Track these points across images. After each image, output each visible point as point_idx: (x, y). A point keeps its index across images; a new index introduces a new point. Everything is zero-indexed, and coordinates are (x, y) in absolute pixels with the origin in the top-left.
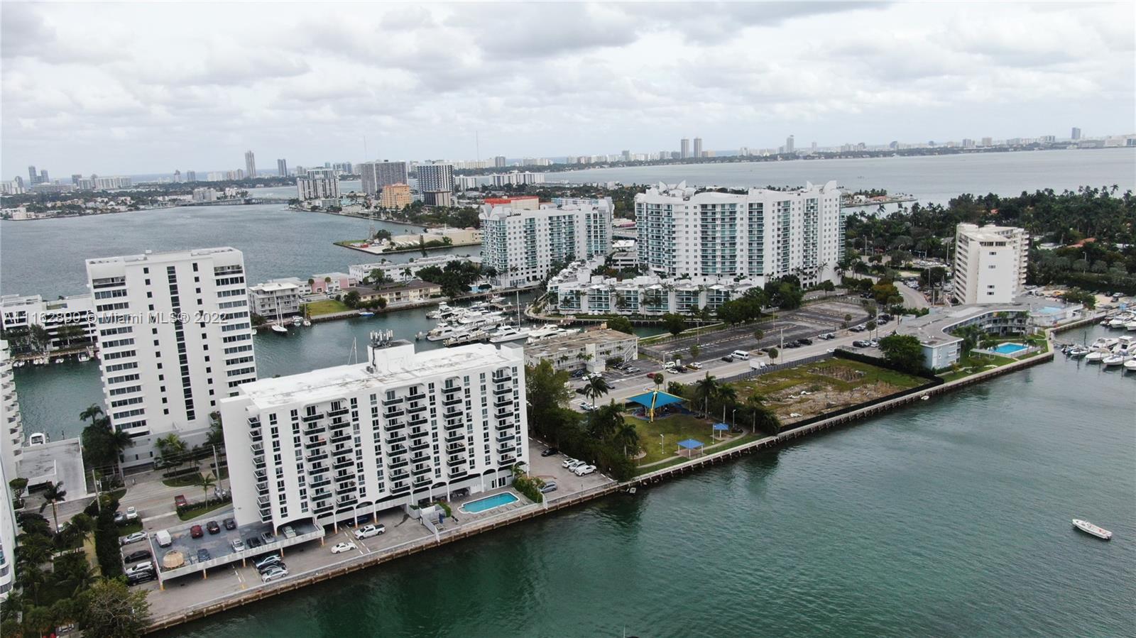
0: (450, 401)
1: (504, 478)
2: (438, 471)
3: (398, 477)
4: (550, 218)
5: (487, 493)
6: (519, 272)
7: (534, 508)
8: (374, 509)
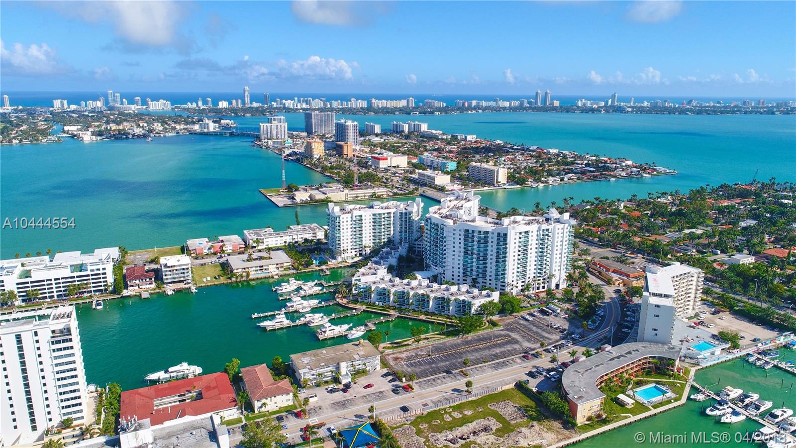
4: (374, 215)
6: (349, 251)
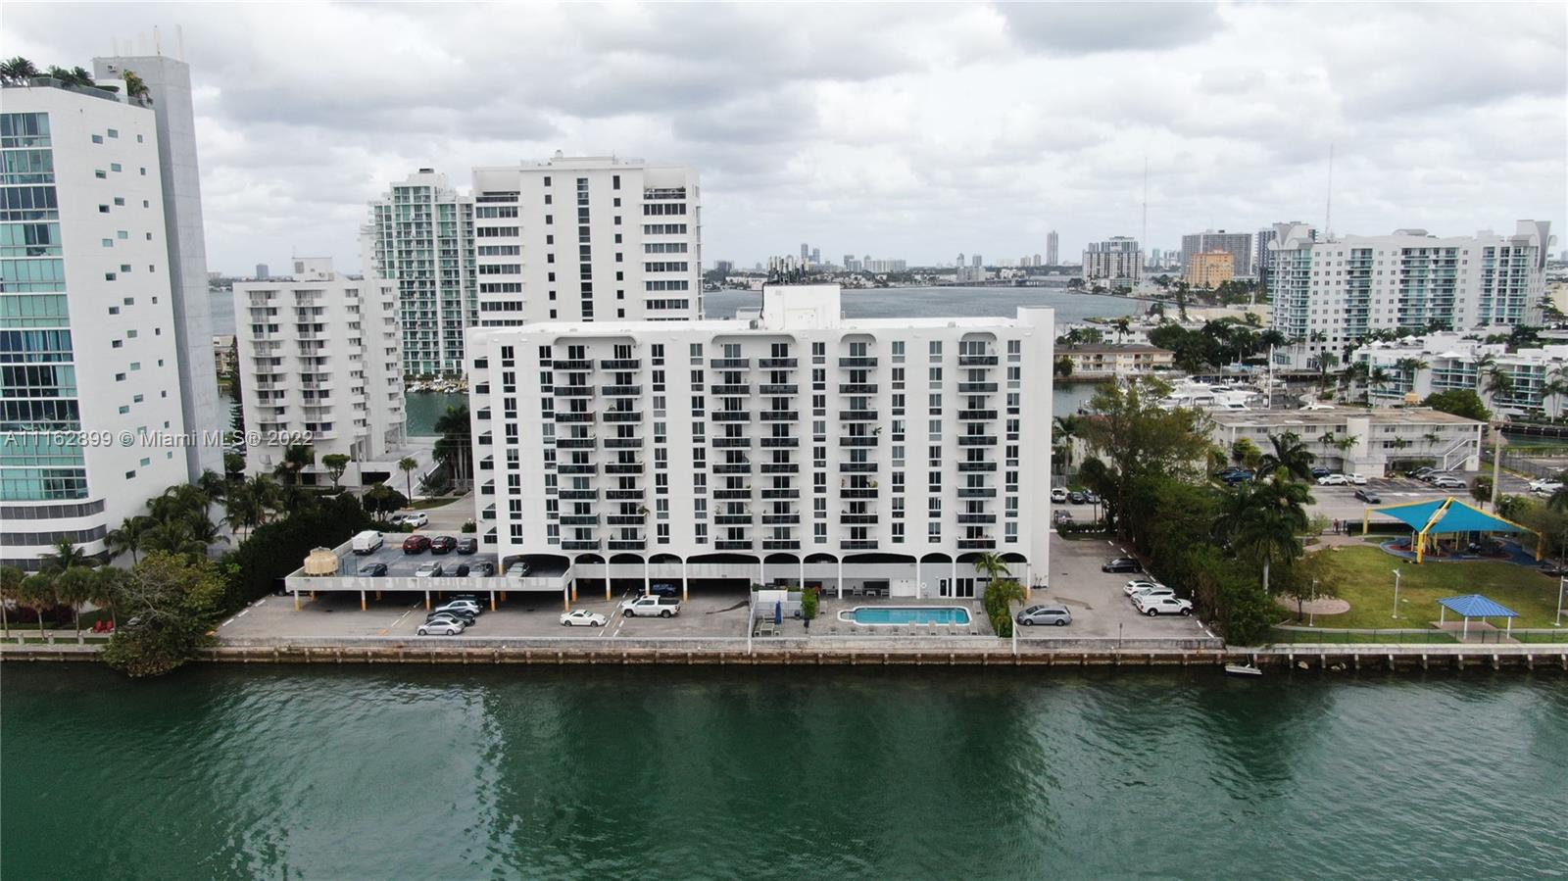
0: (858, 383)
1: (970, 582)
2: (820, 529)
3: (735, 518)
4: (1406, 251)
5: (926, 599)
6: (1329, 344)
7: (990, 645)
8: (684, 572)
